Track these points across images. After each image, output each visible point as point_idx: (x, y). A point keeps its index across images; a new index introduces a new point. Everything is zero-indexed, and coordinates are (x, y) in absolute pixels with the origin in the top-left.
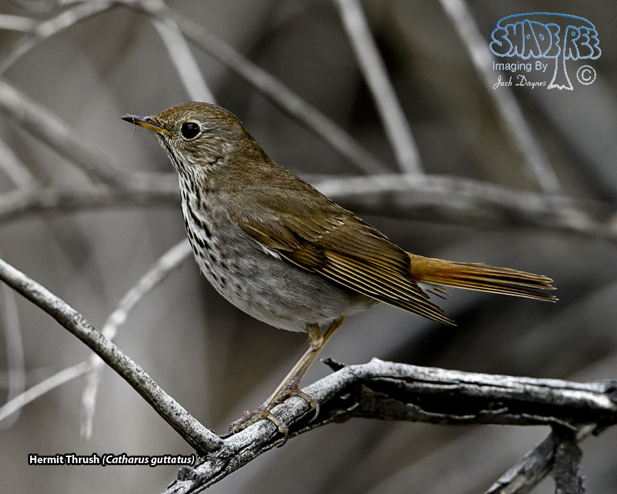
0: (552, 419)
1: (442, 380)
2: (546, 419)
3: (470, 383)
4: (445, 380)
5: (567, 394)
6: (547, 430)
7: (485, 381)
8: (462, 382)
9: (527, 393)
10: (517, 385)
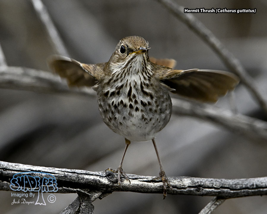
0: (79, 189)
1: (22, 170)
2: (75, 190)
3: (36, 171)
4: (23, 170)
5: (86, 177)
6: (76, 195)
7: (43, 170)
8: (32, 170)
9: (65, 176)
10: (60, 172)
